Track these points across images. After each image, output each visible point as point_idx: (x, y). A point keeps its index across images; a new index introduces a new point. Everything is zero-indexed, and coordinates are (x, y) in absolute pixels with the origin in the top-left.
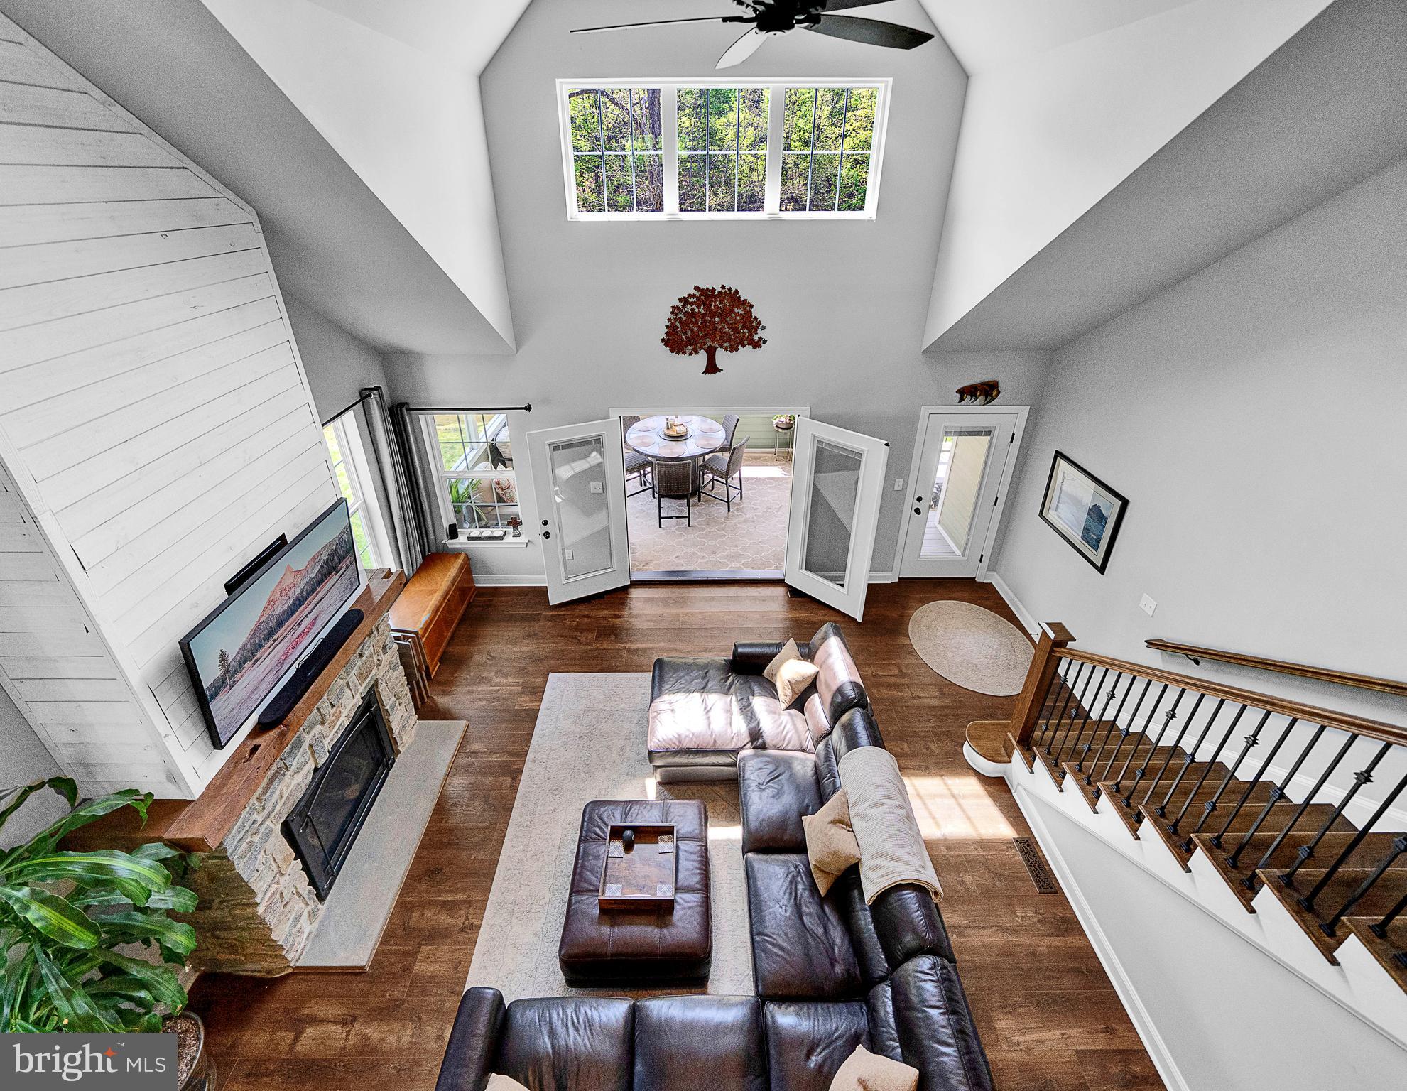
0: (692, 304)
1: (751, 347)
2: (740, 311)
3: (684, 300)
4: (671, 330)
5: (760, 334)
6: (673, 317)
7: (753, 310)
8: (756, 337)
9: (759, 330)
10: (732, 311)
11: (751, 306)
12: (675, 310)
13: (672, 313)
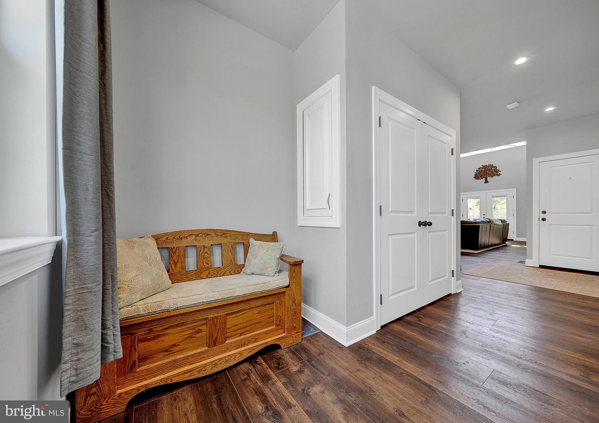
0: (481, 169)
1: (497, 176)
2: (493, 169)
3: (479, 169)
4: (476, 175)
5: (499, 173)
6: (476, 172)
7: (497, 168)
8: (498, 174)
9: (499, 172)
10: (492, 169)
11: (496, 167)
12: (477, 171)
13: (476, 171)
